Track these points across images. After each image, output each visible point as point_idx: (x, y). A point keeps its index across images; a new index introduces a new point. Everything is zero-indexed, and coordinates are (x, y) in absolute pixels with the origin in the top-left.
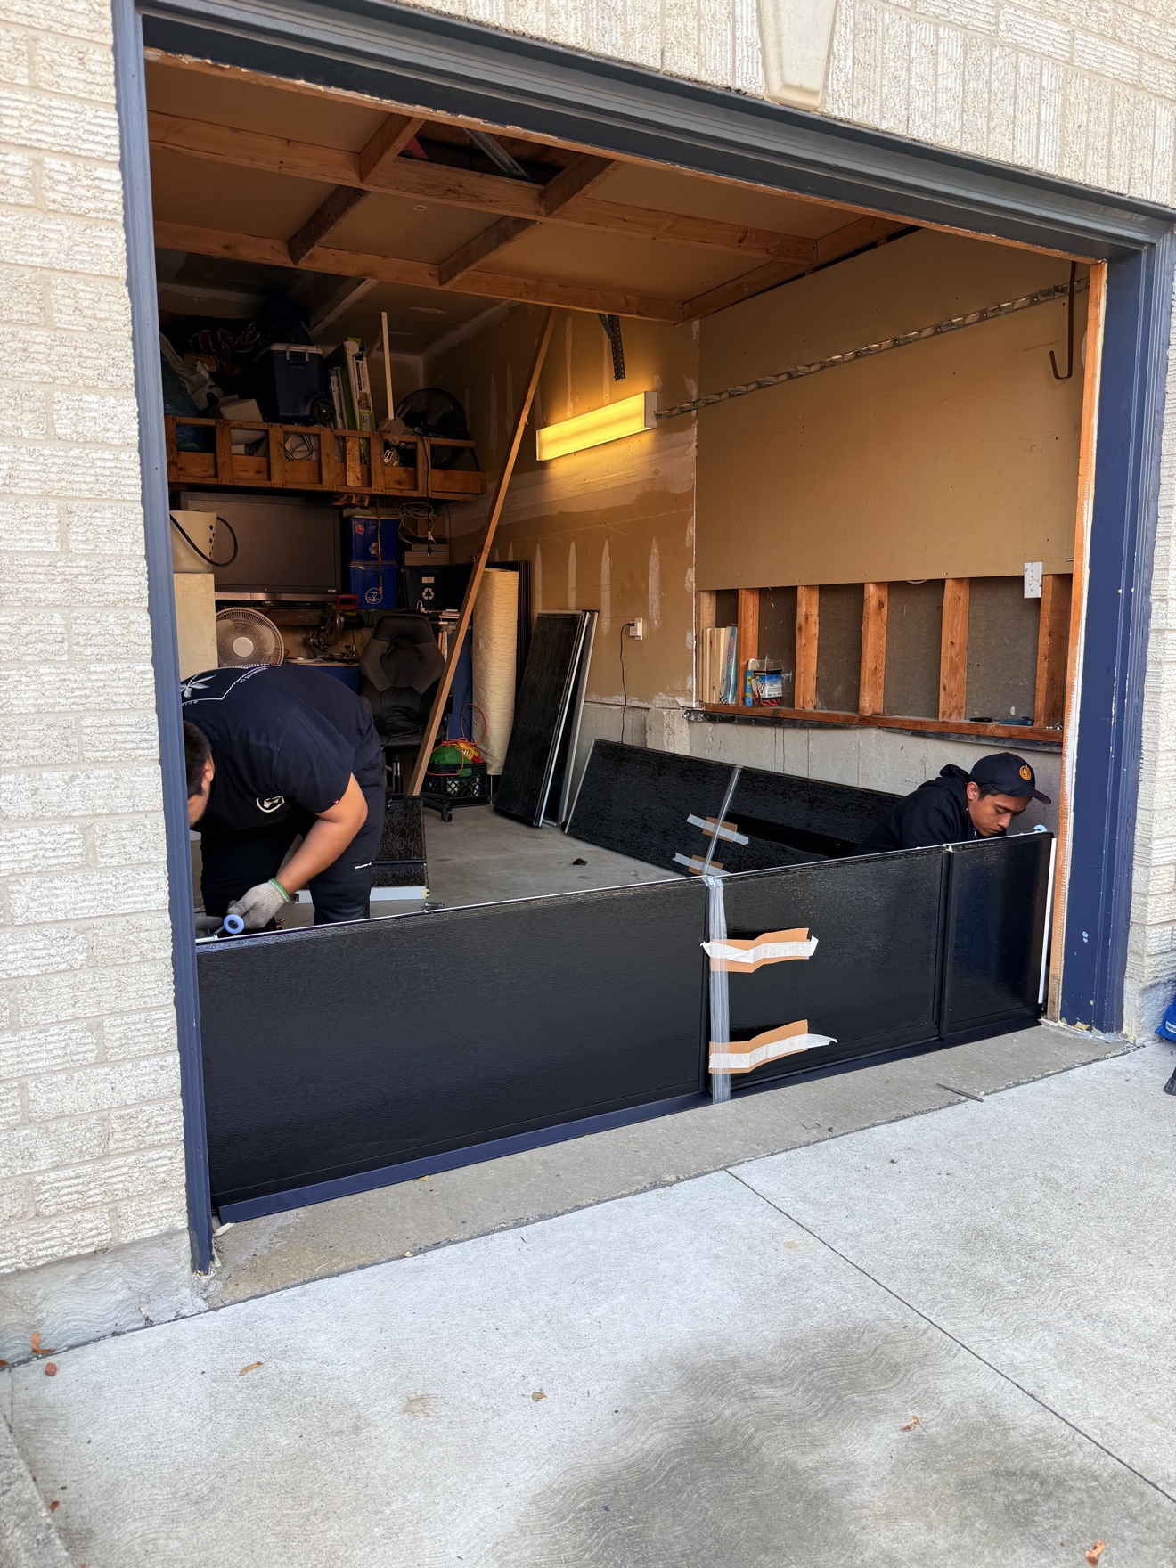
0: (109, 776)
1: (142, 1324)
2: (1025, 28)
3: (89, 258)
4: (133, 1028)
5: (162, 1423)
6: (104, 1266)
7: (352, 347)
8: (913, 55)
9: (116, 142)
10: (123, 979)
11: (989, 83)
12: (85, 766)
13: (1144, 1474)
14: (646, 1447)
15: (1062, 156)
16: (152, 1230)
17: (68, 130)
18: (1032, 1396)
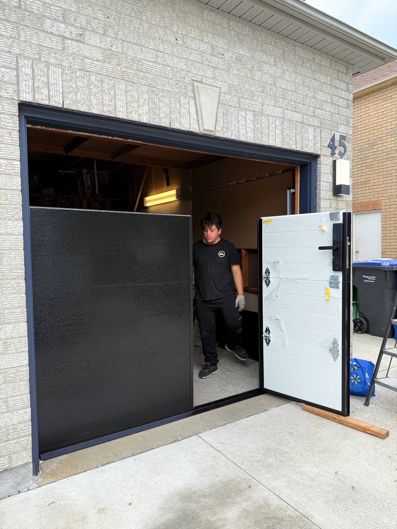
0: (12, 327)
1: (17, 493)
2: (270, 110)
3: (11, 185)
4: (17, 401)
5: (24, 522)
6: (6, 475)
7: (84, 171)
8: (239, 119)
9: (19, 155)
10: (15, 386)
11: (261, 125)
12: (5, 325)
13: (305, 516)
14: (168, 518)
15: (283, 142)
16: (21, 463)
17: (6, 153)
18: (278, 496)
